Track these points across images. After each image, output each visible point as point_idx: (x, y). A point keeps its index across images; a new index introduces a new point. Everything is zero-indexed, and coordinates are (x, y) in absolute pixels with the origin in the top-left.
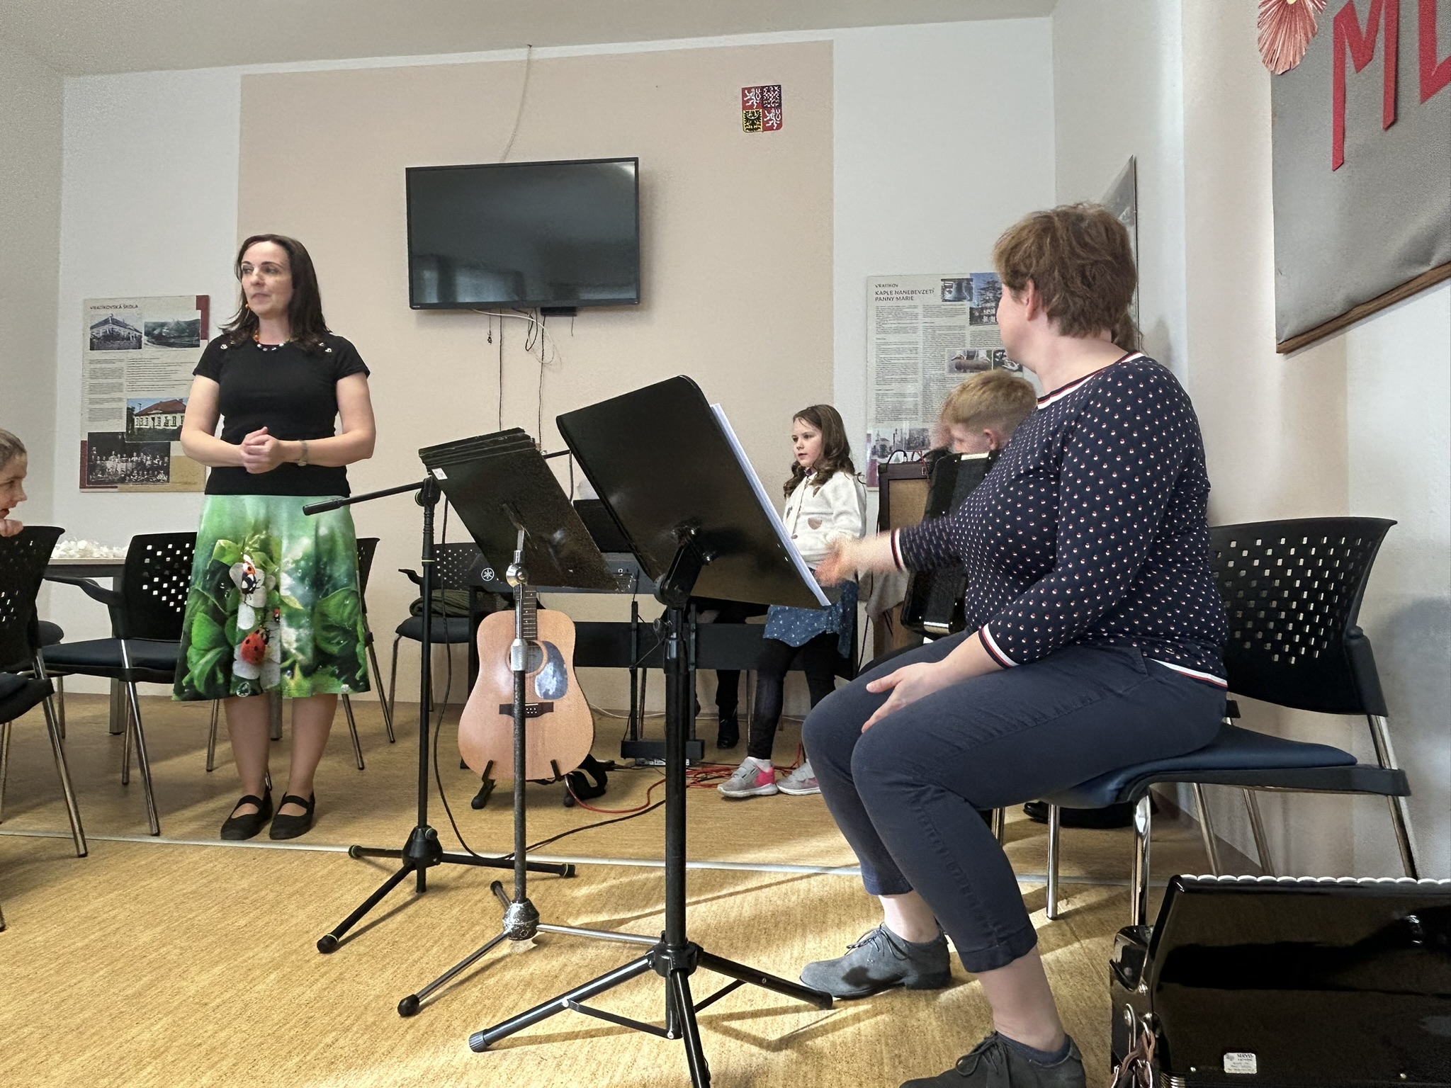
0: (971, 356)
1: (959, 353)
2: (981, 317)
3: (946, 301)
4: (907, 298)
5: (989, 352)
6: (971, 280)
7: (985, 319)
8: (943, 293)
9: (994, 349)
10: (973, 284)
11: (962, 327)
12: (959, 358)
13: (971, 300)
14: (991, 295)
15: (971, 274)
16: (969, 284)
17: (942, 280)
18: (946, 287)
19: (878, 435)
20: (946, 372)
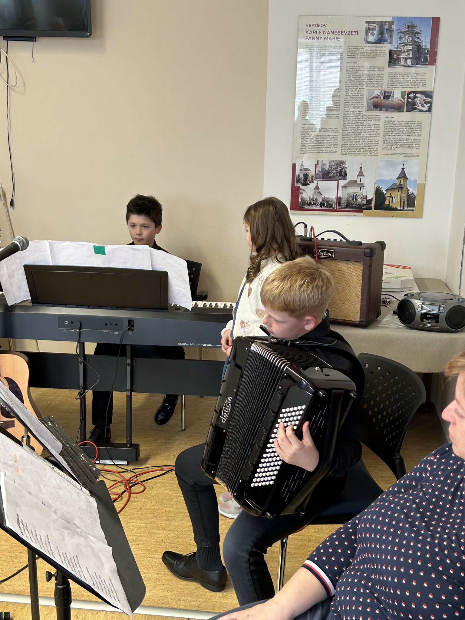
0: (387, 95)
1: (377, 92)
2: (398, 59)
3: (368, 42)
4: (334, 38)
5: (403, 93)
6: (393, 23)
7: (402, 62)
8: (367, 35)
9: (408, 90)
10: (394, 27)
11: (381, 69)
12: (377, 98)
13: (391, 43)
14: (410, 39)
15: (393, 18)
16: (390, 27)
17: (367, 22)
18: (369, 29)
19: (302, 165)
20: (364, 109)
